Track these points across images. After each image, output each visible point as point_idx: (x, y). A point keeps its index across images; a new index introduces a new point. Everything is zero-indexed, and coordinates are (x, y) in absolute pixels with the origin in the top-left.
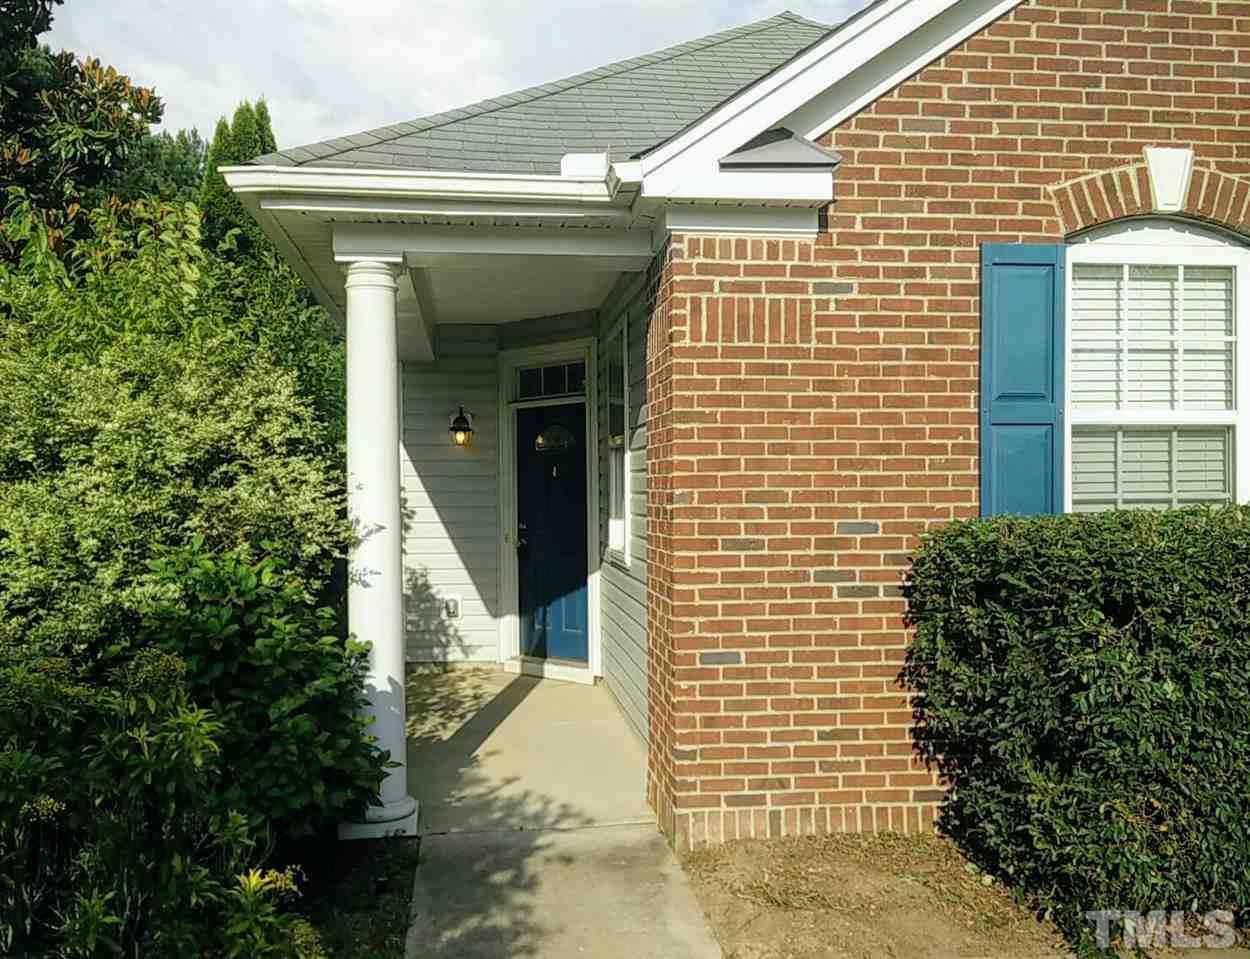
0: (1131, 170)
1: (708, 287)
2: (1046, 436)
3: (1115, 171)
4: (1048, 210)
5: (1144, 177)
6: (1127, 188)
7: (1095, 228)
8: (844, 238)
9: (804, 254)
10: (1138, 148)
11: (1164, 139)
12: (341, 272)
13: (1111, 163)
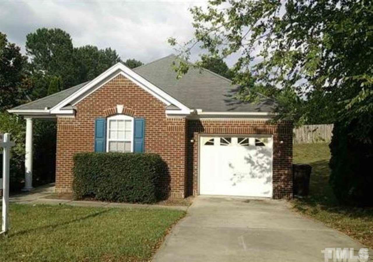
0: (115, 108)
1: (61, 123)
2: (103, 144)
3: (112, 108)
4: (103, 113)
5: (116, 109)
6: (114, 110)
7: (110, 116)
8: (78, 117)
9: (73, 119)
10: (116, 105)
11: (119, 104)
12: (25, 120)
13: (112, 107)
